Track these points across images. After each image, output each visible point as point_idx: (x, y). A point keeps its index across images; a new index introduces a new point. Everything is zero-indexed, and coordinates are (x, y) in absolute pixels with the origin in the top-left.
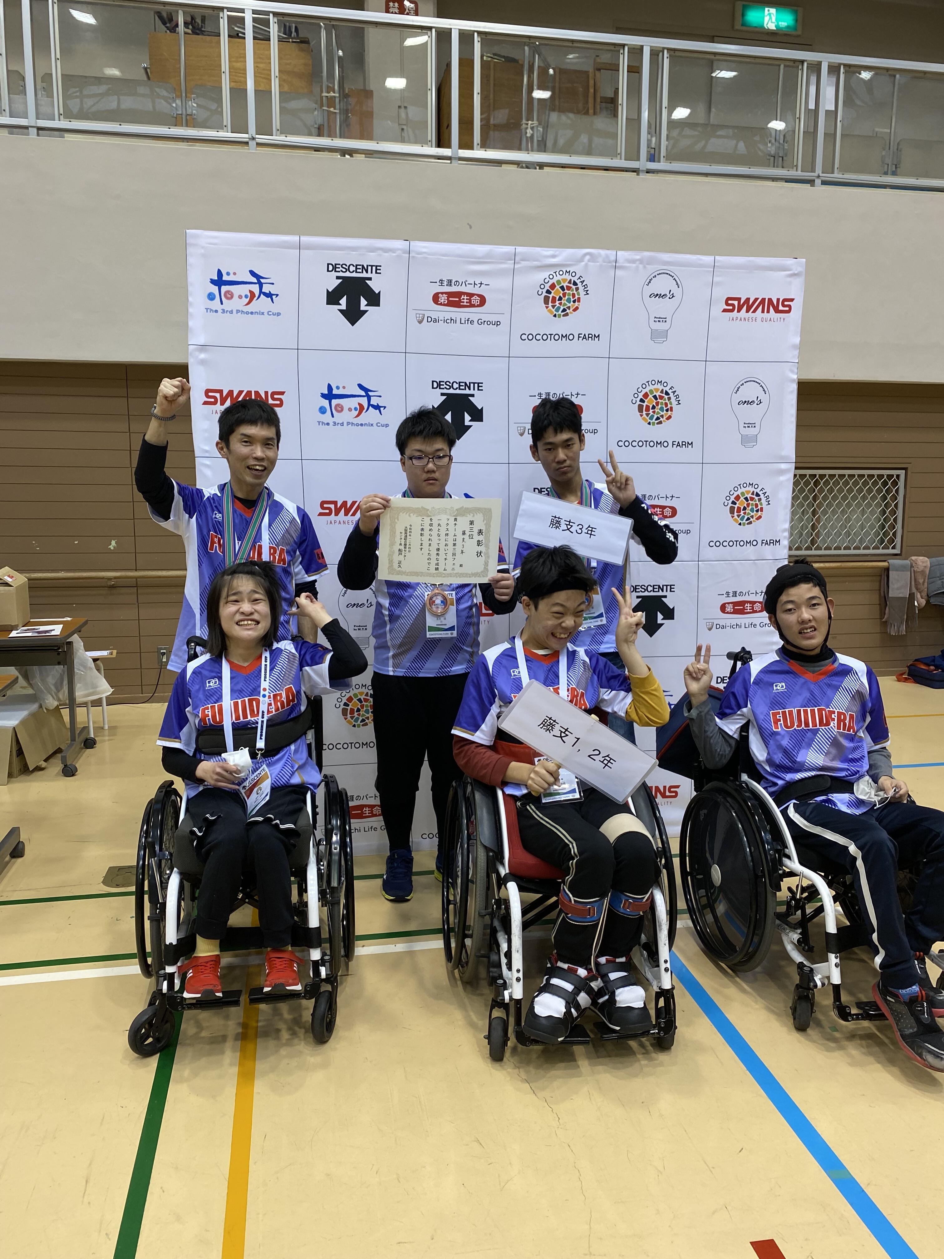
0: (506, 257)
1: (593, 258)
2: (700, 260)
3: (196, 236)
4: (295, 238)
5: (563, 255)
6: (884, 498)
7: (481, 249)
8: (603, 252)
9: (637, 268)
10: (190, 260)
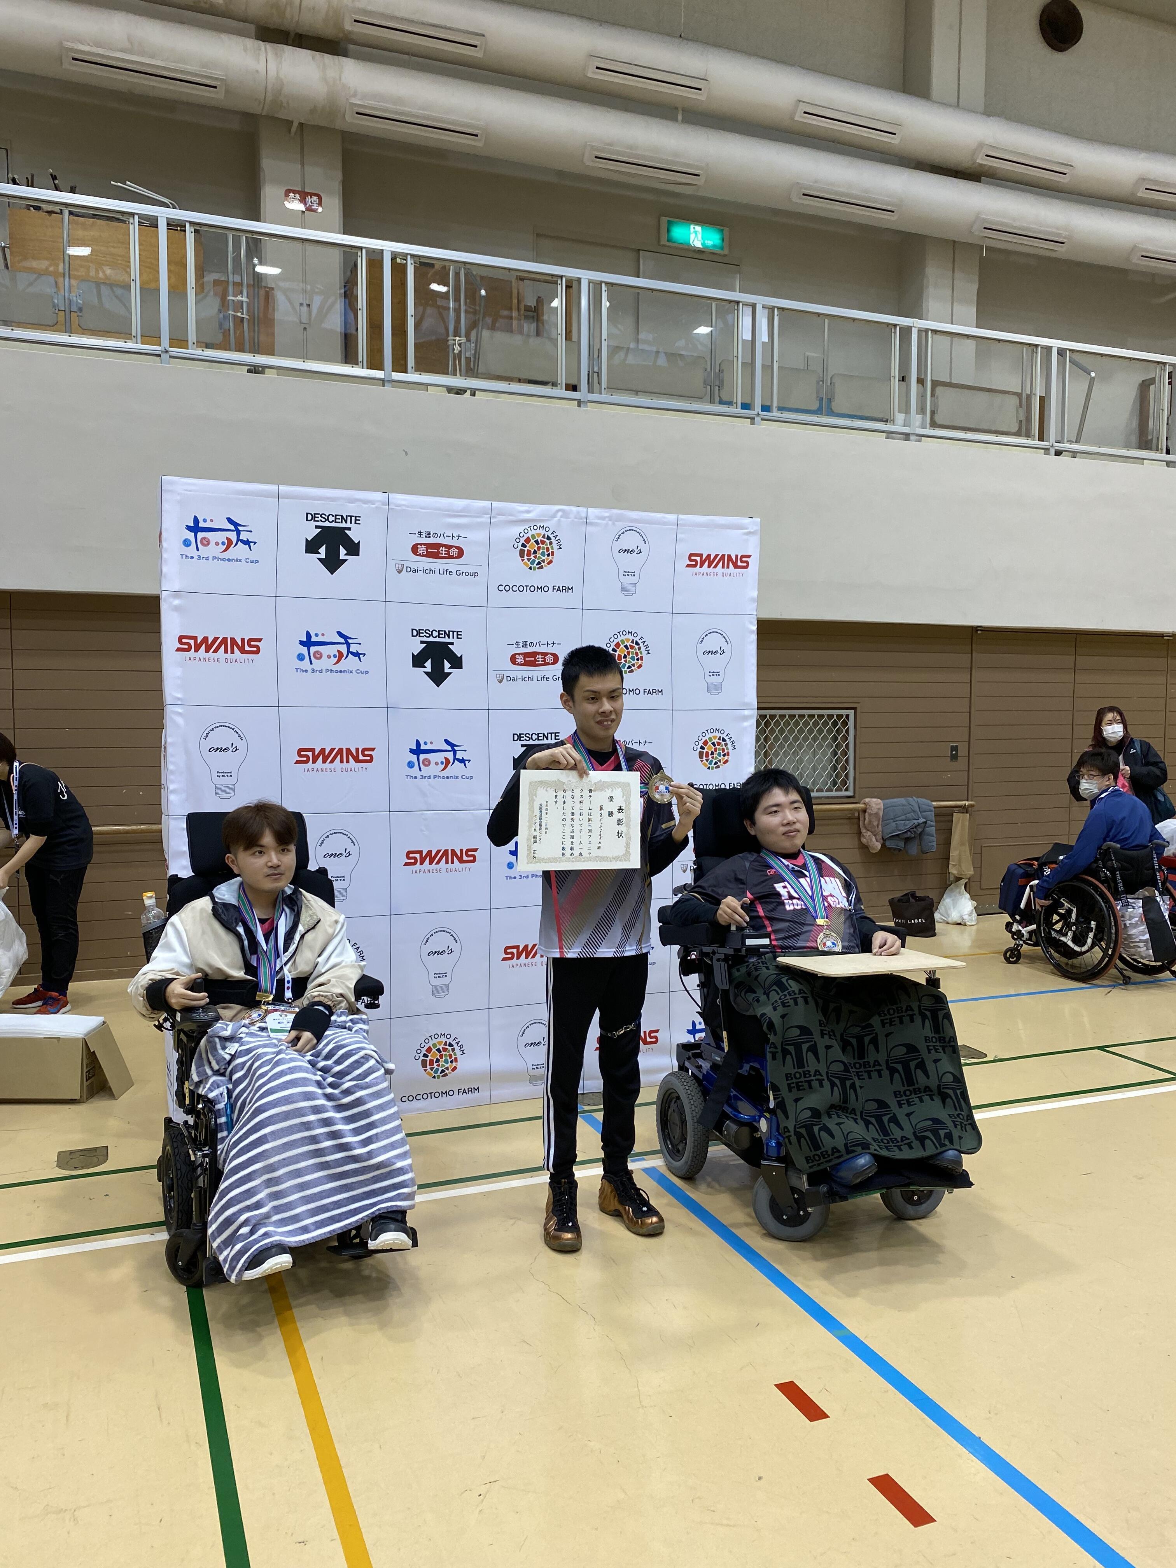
0: (482, 512)
1: (565, 514)
2: (664, 518)
3: (171, 483)
4: (274, 488)
5: (536, 511)
6: (835, 739)
7: (459, 503)
8: (574, 509)
9: (607, 525)
10: (165, 506)
